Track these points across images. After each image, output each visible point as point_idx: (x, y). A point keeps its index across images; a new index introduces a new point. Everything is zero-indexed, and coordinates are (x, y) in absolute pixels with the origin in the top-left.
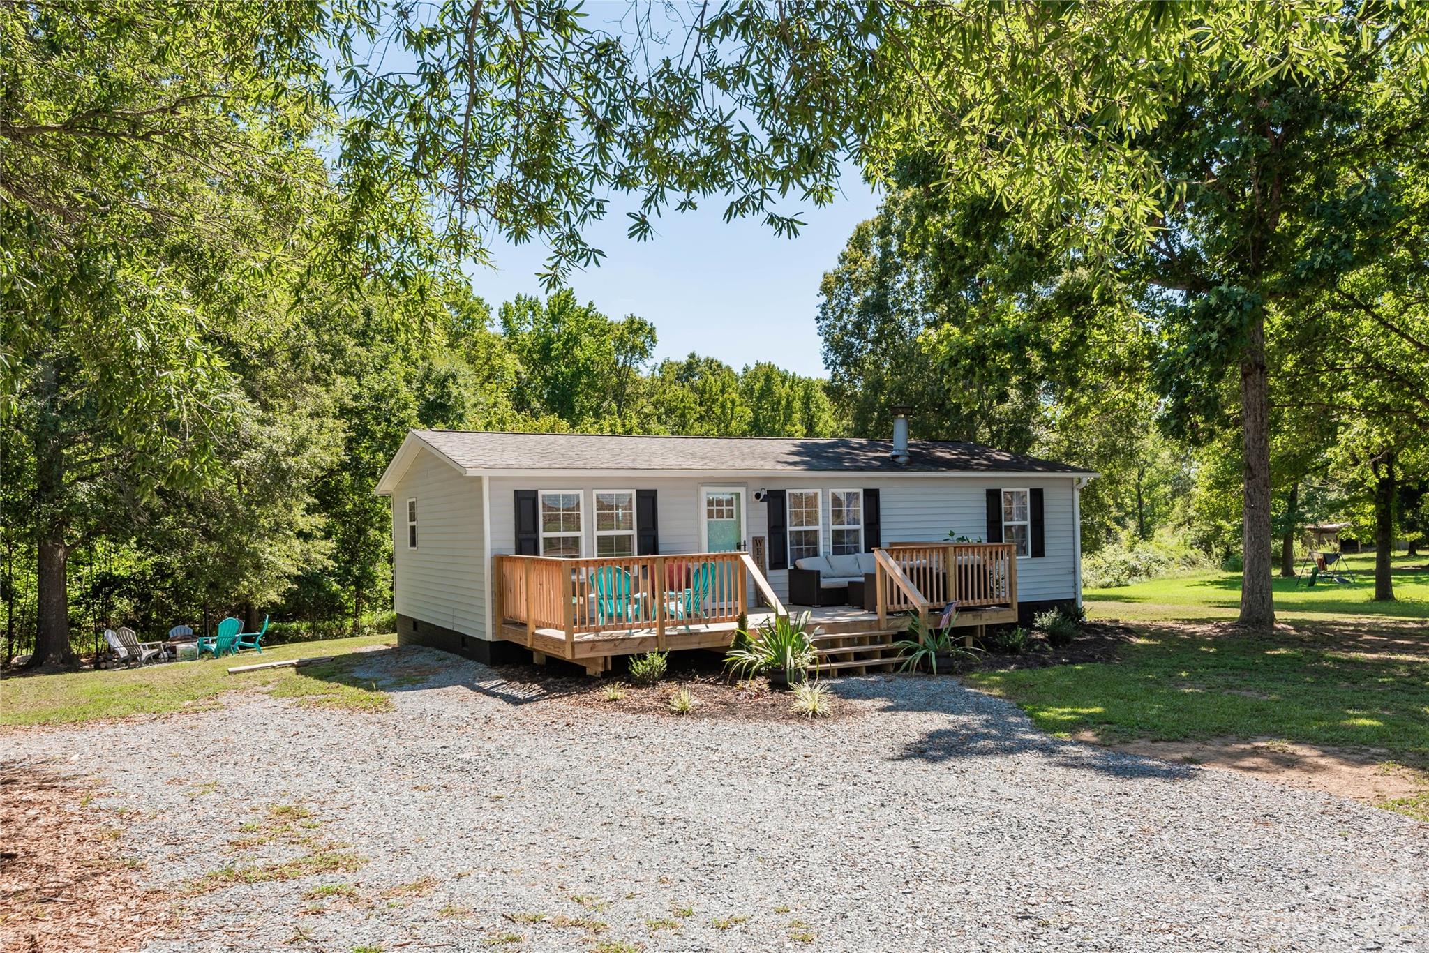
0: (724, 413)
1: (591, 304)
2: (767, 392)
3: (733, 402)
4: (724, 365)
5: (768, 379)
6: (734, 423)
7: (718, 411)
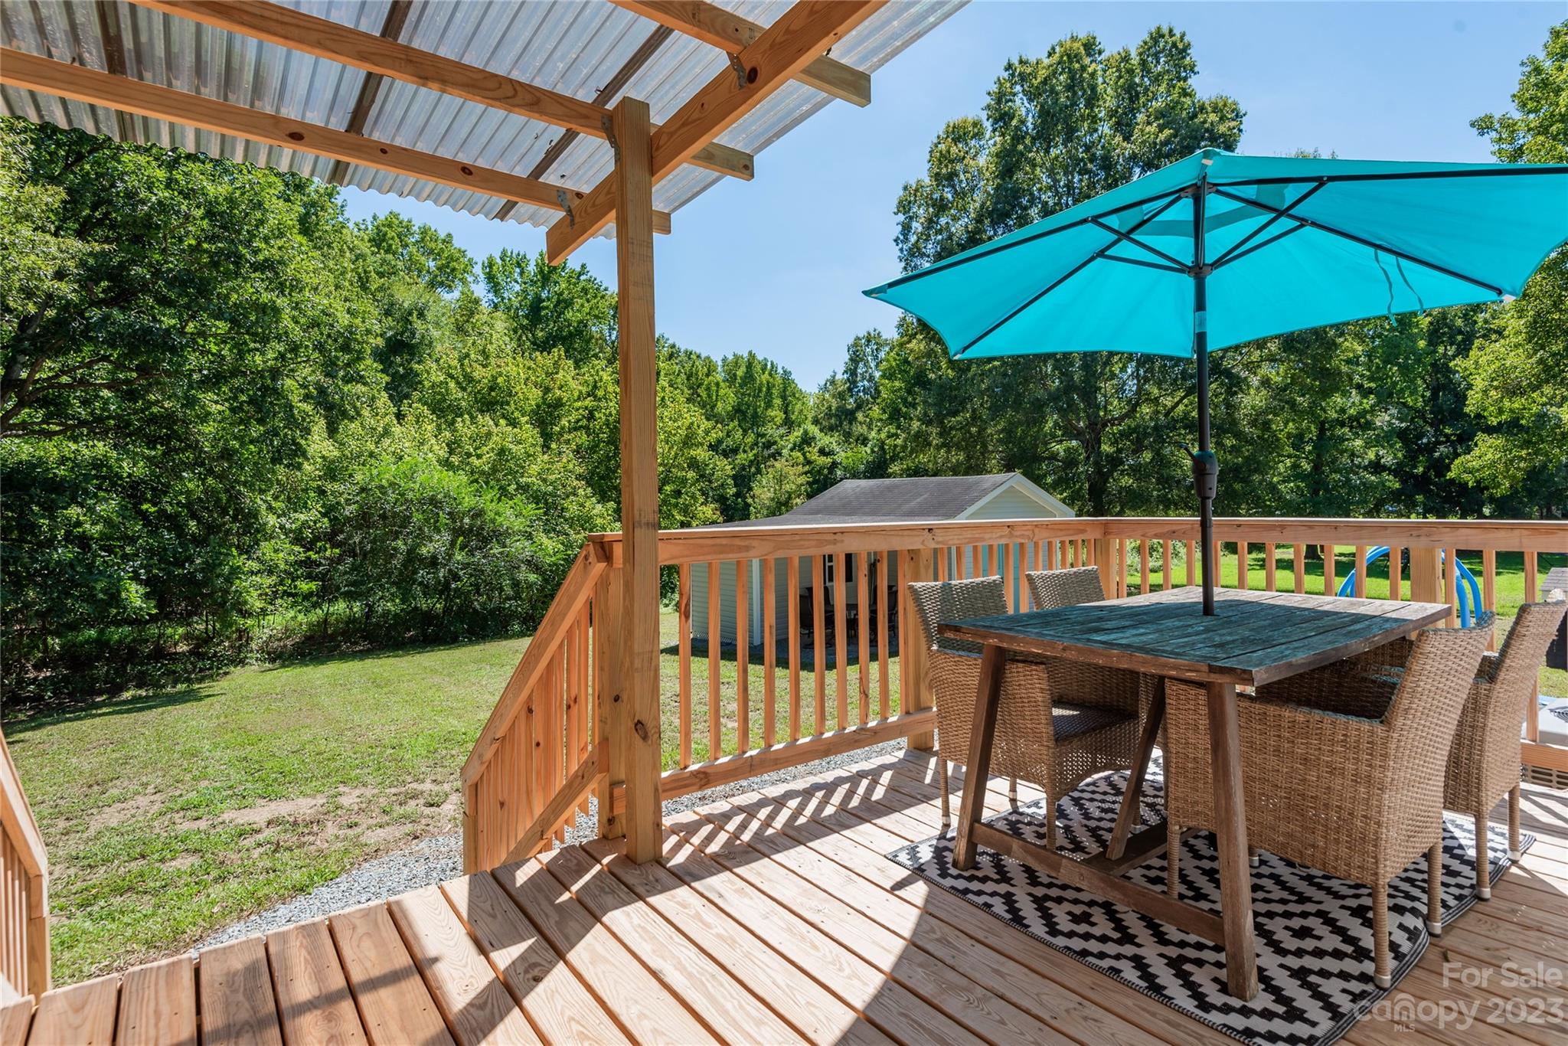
0: (709, 396)
1: (583, 266)
2: (749, 377)
3: (717, 384)
4: (703, 356)
5: (750, 366)
6: (719, 404)
7: (704, 395)
